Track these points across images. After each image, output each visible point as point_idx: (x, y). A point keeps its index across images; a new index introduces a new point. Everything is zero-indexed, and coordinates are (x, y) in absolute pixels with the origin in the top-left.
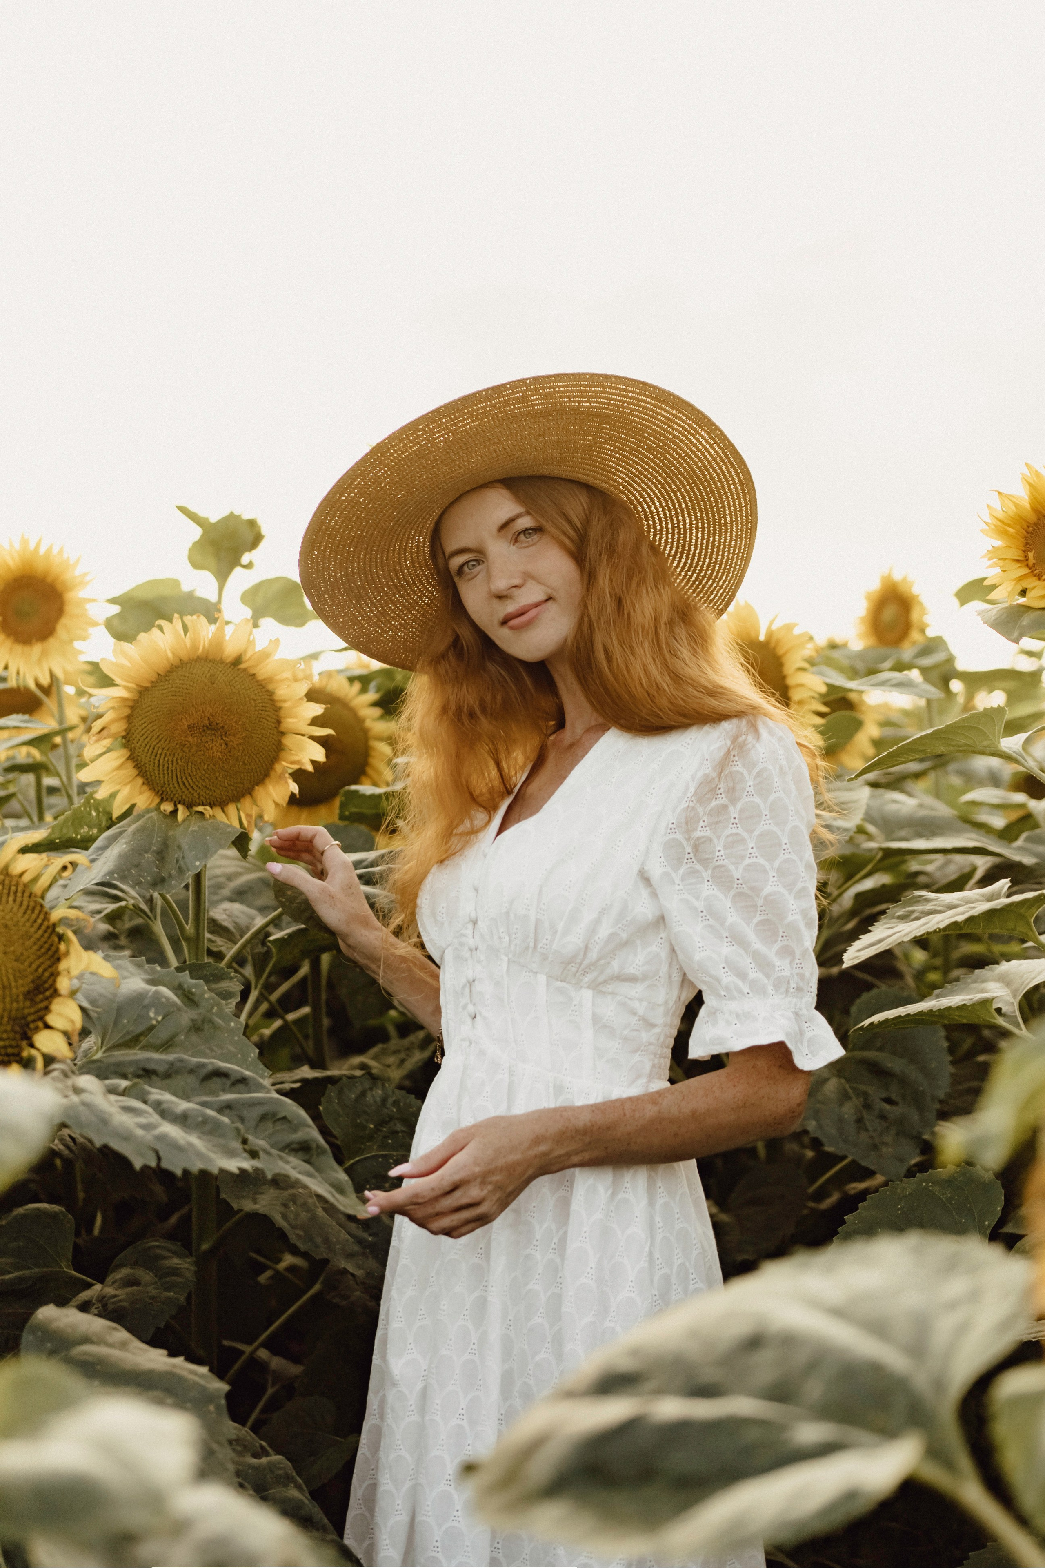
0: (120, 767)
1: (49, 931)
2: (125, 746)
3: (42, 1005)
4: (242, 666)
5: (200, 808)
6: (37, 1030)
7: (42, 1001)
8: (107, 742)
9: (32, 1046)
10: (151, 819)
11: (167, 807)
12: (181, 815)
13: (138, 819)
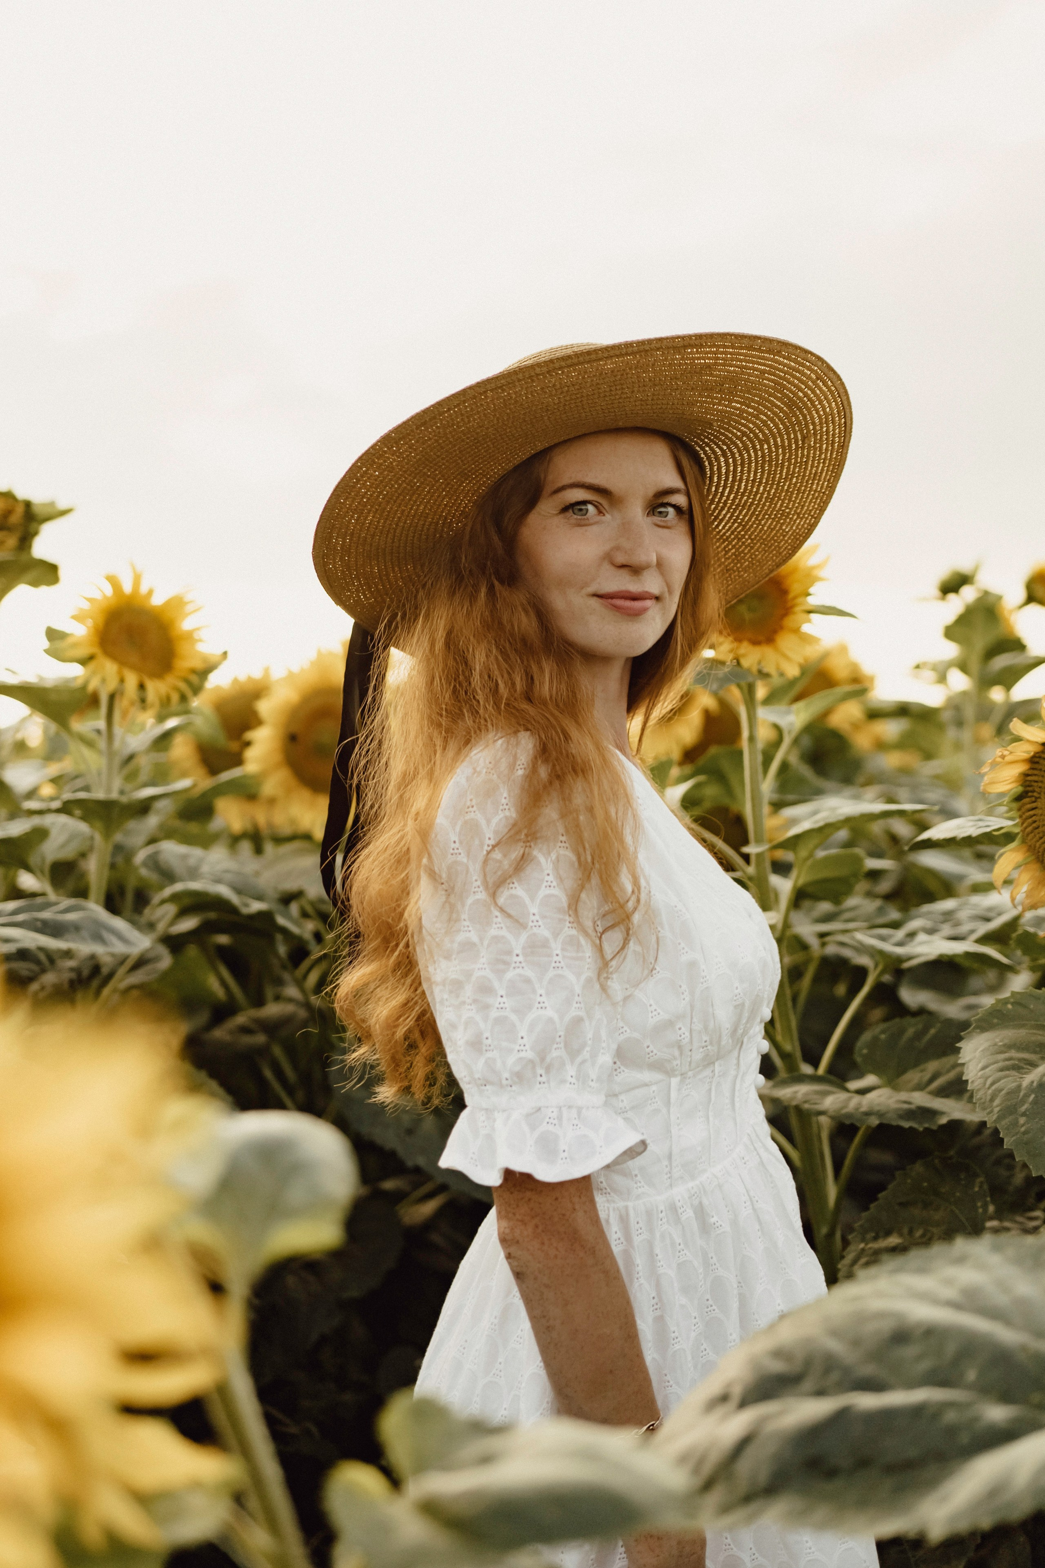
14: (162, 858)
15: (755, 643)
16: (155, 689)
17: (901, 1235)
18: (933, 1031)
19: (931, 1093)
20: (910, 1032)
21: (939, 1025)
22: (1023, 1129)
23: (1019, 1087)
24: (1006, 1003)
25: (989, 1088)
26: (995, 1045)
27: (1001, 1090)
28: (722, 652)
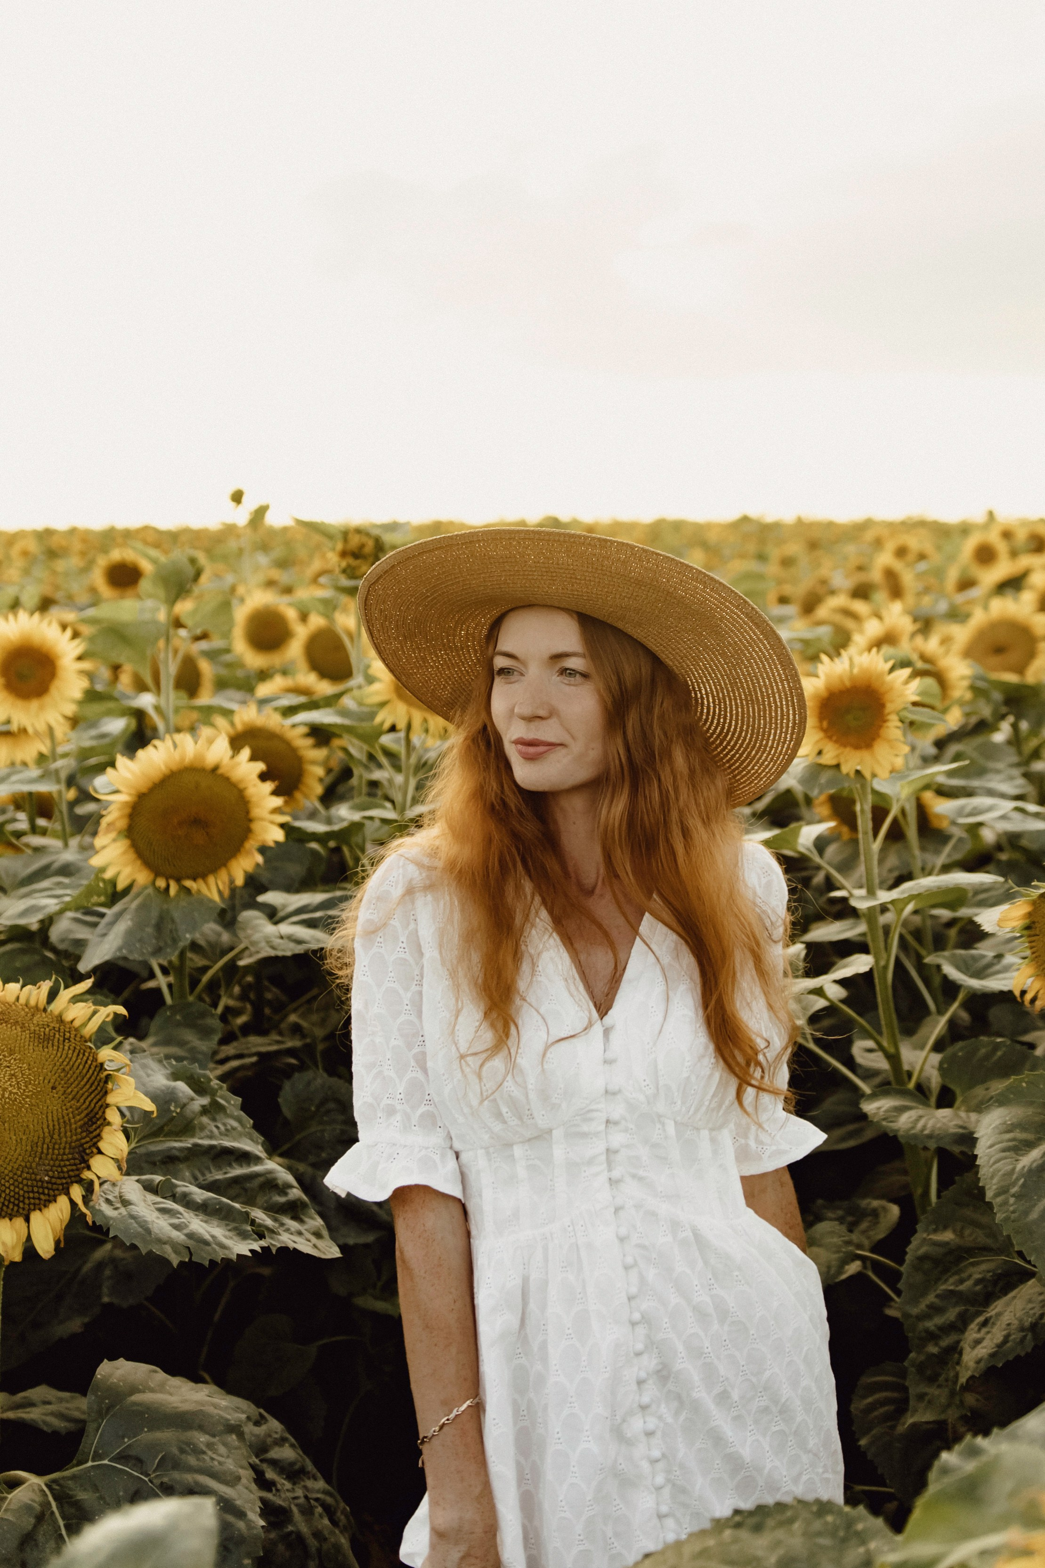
0: (124, 853)
1: (98, 1069)
2: (126, 836)
3: (95, 1133)
5: (188, 883)
6: (91, 1155)
8: (113, 835)
9: (89, 1168)
10: (149, 895)
11: (161, 883)
12: (173, 891)
13: (138, 895)
15: (857, 747)
17: (954, 1231)
18: (999, 1053)
20: (983, 1051)
21: (1004, 1049)
22: (1011, 1209)
24: (1021, 1082)
25: (991, 1166)
26: (1005, 1123)
27: (999, 1171)
28: (828, 758)
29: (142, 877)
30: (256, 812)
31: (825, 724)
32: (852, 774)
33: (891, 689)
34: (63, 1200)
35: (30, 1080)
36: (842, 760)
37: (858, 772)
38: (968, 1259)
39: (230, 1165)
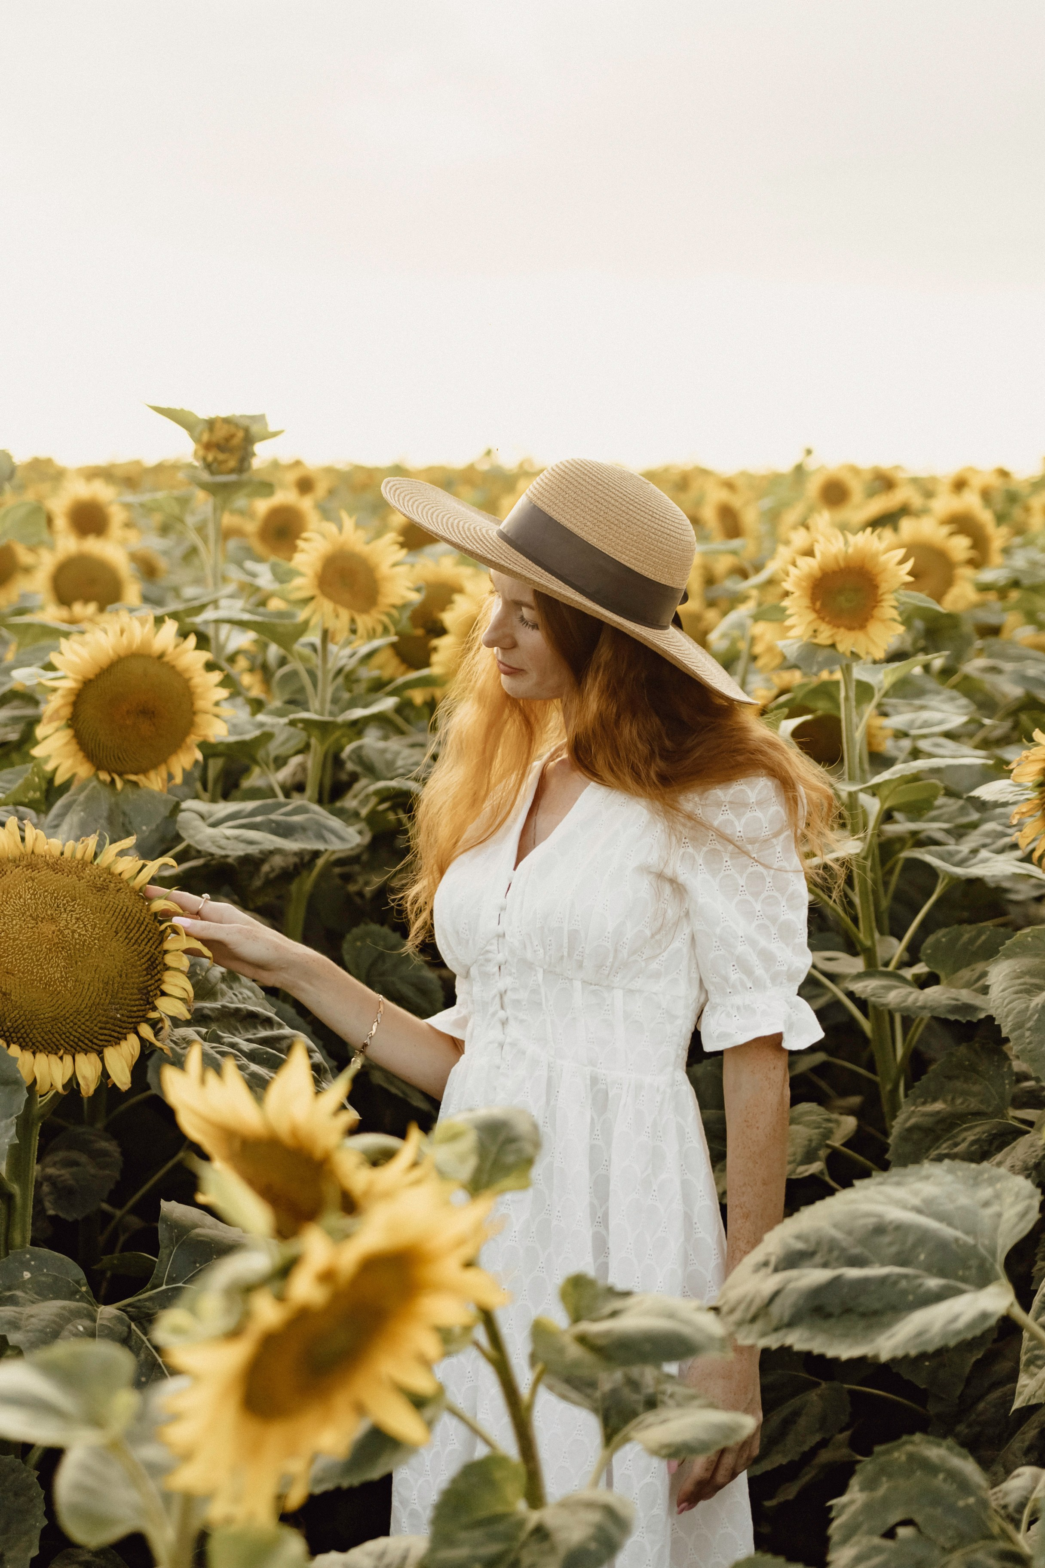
0: (67, 744)
1: (152, 918)
2: (69, 726)
3: (157, 978)
4: (166, 659)
5: (133, 777)
6: (156, 996)
7: (156, 975)
8: (55, 724)
9: (155, 1008)
10: (94, 787)
11: (104, 776)
12: (119, 784)
13: (82, 788)
14: (364, 752)
15: (850, 628)
16: (364, 622)
17: (945, 1101)
18: (983, 938)
19: (976, 990)
20: (966, 937)
21: (988, 933)
22: (1028, 1040)
23: (1027, 1007)
24: (1027, 937)
25: (1005, 1007)
26: (1015, 971)
27: (1014, 1009)
28: (824, 638)
29: (84, 770)
30: (200, 704)
31: (818, 604)
32: (848, 654)
33: (884, 570)
34: (133, 1039)
35: (96, 924)
36: (838, 638)
37: (852, 653)
38: (960, 1125)
39: (256, 1028)
